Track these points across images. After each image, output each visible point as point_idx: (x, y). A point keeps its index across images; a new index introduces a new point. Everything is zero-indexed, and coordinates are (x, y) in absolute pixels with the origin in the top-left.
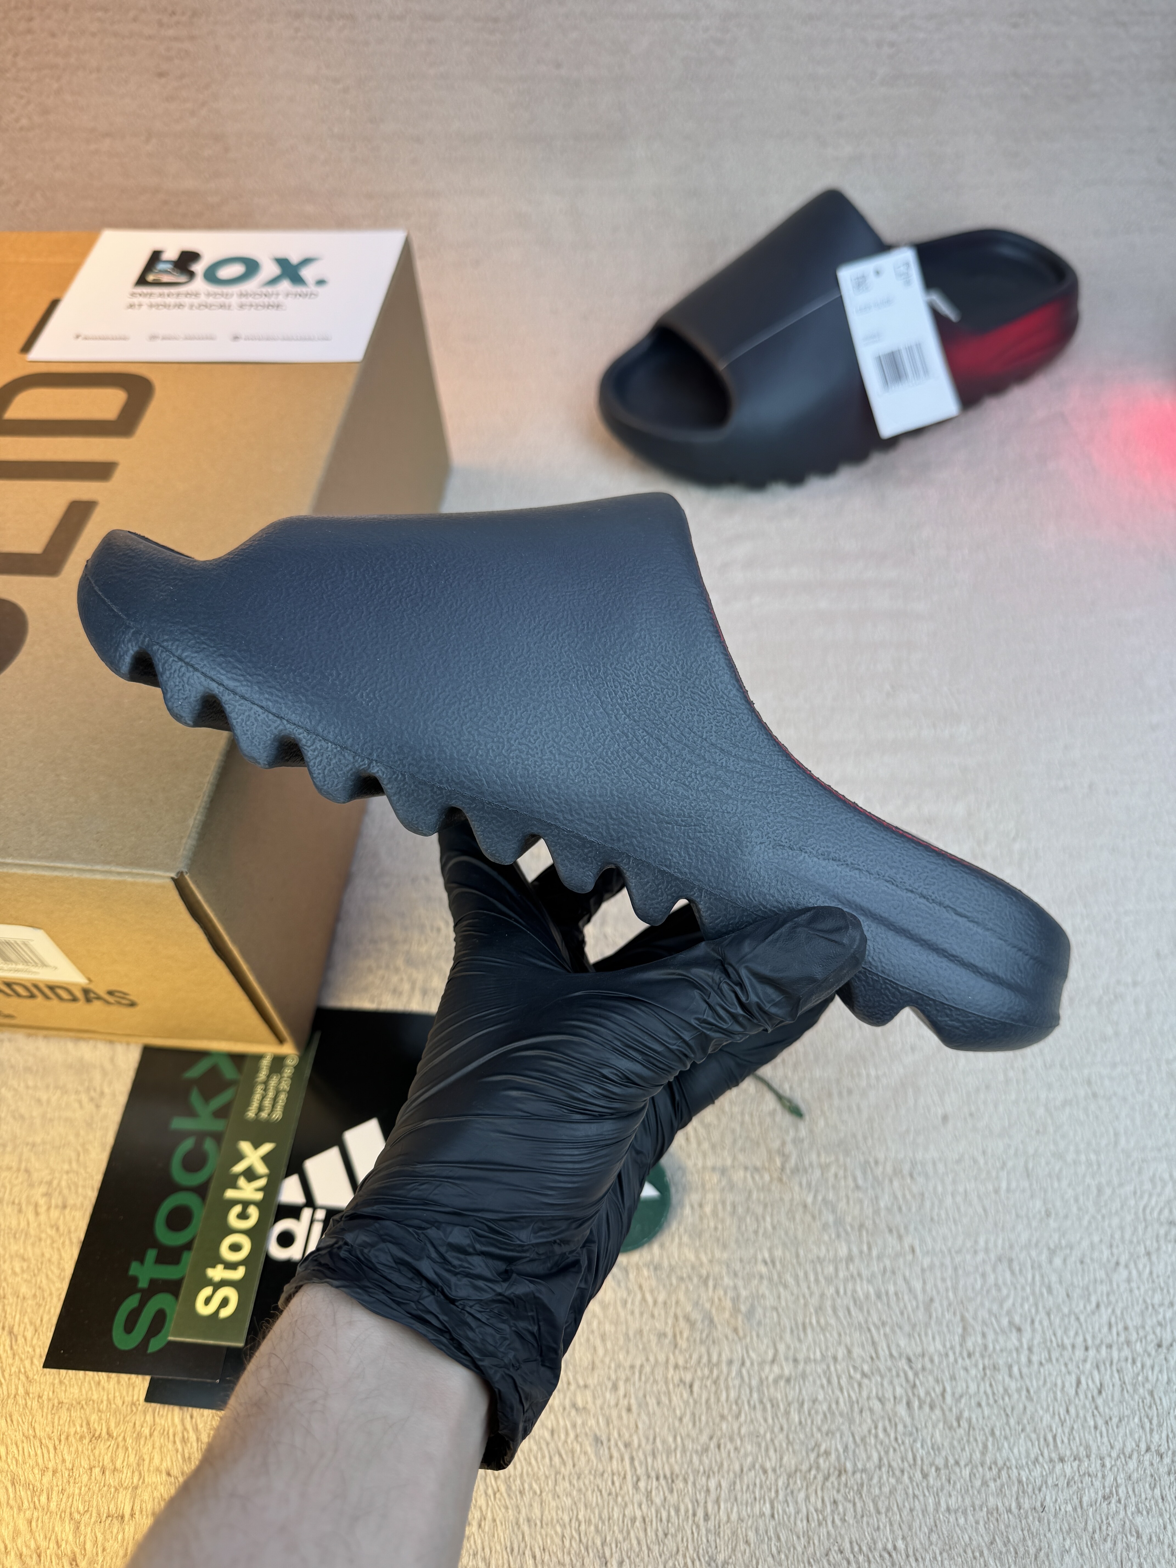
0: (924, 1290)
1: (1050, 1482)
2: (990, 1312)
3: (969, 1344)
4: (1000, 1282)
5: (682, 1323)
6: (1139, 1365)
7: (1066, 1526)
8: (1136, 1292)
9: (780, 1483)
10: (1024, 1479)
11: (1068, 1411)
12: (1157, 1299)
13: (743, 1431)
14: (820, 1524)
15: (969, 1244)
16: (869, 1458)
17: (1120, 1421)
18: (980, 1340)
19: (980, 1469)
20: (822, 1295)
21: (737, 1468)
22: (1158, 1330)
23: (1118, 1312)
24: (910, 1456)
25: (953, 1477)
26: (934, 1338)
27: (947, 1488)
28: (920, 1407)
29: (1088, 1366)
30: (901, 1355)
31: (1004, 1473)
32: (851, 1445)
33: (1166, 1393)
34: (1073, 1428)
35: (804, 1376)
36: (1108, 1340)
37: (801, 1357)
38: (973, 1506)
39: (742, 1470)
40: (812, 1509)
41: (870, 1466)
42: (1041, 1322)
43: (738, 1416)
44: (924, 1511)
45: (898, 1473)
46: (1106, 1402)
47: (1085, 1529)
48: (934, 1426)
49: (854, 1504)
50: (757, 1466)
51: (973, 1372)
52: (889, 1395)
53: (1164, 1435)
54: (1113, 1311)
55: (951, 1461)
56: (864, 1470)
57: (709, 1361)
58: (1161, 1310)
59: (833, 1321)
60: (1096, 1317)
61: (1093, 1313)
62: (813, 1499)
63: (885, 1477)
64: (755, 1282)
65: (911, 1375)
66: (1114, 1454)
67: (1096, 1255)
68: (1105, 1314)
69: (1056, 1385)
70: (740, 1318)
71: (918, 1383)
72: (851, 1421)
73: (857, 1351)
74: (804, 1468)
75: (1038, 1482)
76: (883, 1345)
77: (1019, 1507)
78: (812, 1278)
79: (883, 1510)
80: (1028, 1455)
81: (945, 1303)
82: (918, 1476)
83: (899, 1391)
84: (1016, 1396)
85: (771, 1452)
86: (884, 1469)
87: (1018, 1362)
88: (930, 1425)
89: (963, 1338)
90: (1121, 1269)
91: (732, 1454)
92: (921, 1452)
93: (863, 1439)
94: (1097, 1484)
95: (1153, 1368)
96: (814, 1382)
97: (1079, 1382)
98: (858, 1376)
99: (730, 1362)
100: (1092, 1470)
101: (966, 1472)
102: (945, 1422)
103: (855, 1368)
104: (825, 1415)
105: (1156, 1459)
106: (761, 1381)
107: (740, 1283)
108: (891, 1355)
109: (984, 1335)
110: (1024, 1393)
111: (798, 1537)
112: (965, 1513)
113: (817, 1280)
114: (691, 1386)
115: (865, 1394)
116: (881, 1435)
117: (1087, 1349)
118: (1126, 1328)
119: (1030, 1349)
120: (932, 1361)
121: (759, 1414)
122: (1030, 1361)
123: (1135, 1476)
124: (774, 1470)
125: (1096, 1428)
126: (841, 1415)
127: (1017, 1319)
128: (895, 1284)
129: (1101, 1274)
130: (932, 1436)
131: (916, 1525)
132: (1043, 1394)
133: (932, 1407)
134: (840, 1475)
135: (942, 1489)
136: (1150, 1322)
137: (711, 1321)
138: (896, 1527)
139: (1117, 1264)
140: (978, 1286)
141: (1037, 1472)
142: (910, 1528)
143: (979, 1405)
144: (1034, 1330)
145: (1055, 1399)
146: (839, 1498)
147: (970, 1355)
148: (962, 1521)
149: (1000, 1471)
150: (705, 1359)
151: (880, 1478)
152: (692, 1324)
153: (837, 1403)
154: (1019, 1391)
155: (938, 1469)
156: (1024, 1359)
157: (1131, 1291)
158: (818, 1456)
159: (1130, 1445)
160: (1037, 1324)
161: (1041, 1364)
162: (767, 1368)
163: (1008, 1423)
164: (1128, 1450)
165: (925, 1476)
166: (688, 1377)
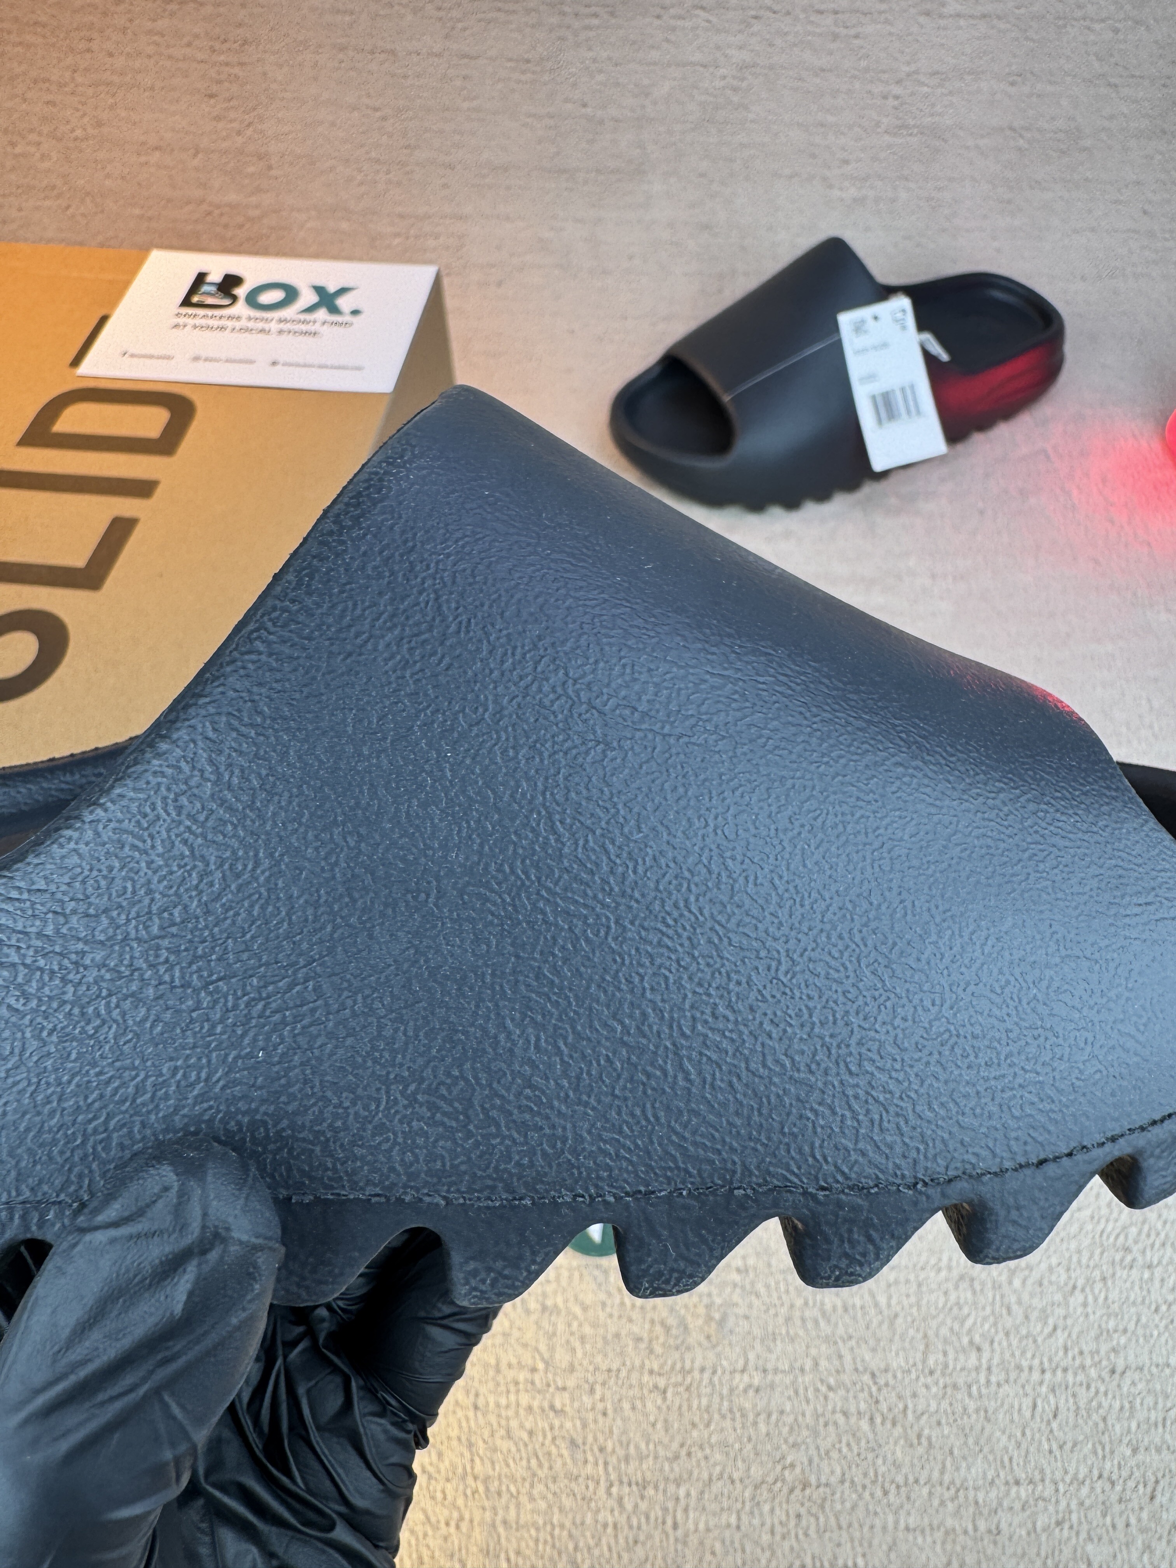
0: (889, 1305)
1: (1006, 1504)
2: (951, 1329)
3: (931, 1362)
4: (962, 1301)
5: (658, 1329)
6: (1093, 1390)
7: (1019, 1551)
8: (1091, 1317)
9: (747, 1494)
10: (981, 1501)
11: (1024, 1434)
12: (1111, 1324)
13: (714, 1440)
14: (784, 1537)
15: (933, 1261)
16: (832, 1472)
17: (1075, 1445)
18: (941, 1357)
19: (939, 1488)
20: (792, 1306)
21: (705, 1476)
22: (1112, 1356)
23: (1074, 1336)
24: (872, 1474)
25: (913, 1496)
26: (897, 1354)
27: (907, 1507)
28: (883, 1423)
29: (1044, 1389)
30: (865, 1370)
31: (961, 1493)
32: (816, 1459)
33: (1118, 1419)
34: (1027, 1452)
35: (772, 1386)
36: (1063, 1364)
37: (770, 1366)
38: (931, 1525)
39: (710, 1480)
40: (776, 1522)
41: (833, 1480)
42: (1000, 1344)
43: (708, 1425)
44: (884, 1528)
45: (859, 1488)
46: (1060, 1427)
47: (1038, 1554)
48: (896, 1443)
49: (817, 1519)
50: (726, 1476)
51: (934, 1390)
52: (853, 1409)
53: (1116, 1462)
54: (1069, 1335)
55: (911, 1479)
56: (827, 1485)
57: (683, 1368)
58: (1116, 1336)
59: (801, 1333)
60: (1053, 1340)
61: (1050, 1335)
62: (778, 1511)
63: (847, 1492)
64: (728, 1290)
65: (874, 1389)
66: (1068, 1479)
67: (1054, 1278)
68: (1061, 1337)
69: (1012, 1407)
70: (713, 1325)
71: (881, 1398)
72: (816, 1434)
73: (823, 1363)
74: (770, 1479)
75: (994, 1505)
76: (848, 1358)
77: (976, 1529)
78: (782, 1287)
79: (845, 1526)
80: (984, 1477)
81: (909, 1319)
82: (879, 1493)
83: (863, 1406)
84: (974, 1416)
85: (740, 1463)
86: (847, 1484)
87: (977, 1382)
88: (891, 1441)
89: (925, 1354)
90: (1077, 1292)
91: (703, 1463)
92: (882, 1469)
93: (827, 1453)
94: (1051, 1508)
95: (1106, 1394)
96: (782, 1393)
97: (1035, 1406)
98: (824, 1389)
99: (702, 1370)
100: (1046, 1494)
101: (925, 1491)
102: (906, 1440)
103: (822, 1381)
104: (792, 1429)
105: (1108, 1487)
106: (732, 1390)
107: (715, 1291)
108: (856, 1370)
109: (945, 1354)
110: (982, 1413)
111: (763, 1550)
112: (923, 1532)
113: (787, 1292)
114: (665, 1392)
115: (830, 1407)
116: (845, 1450)
117: (1043, 1372)
118: (1081, 1353)
119: (989, 1369)
120: (895, 1377)
121: (728, 1423)
122: (988, 1382)
123: (1087, 1503)
124: (741, 1481)
125: (1051, 1452)
126: (807, 1427)
127: (977, 1339)
128: (862, 1297)
129: (1058, 1297)
130: (894, 1453)
131: (876, 1542)
132: (1001, 1416)
133: (894, 1424)
134: (803, 1489)
135: (902, 1507)
136: (1104, 1348)
137: (686, 1328)
138: (856, 1543)
139: (1074, 1287)
140: (940, 1305)
141: (993, 1494)
142: (870, 1545)
143: (939, 1423)
144: (993, 1351)
145: (1012, 1421)
146: (803, 1511)
147: (931, 1373)
148: (920, 1540)
149: (958, 1491)
150: (678, 1366)
151: (843, 1493)
152: (667, 1329)
153: (804, 1415)
154: (977, 1411)
155: (898, 1487)
156: (983, 1380)
157: (1087, 1315)
158: (784, 1468)
159: (1083, 1471)
160: (996, 1345)
161: (999, 1385)
162: (737, 1376)
163: (965, 1443)
164: (1081, 1476)
165: (886, 1493)
166: (662, 1382)
